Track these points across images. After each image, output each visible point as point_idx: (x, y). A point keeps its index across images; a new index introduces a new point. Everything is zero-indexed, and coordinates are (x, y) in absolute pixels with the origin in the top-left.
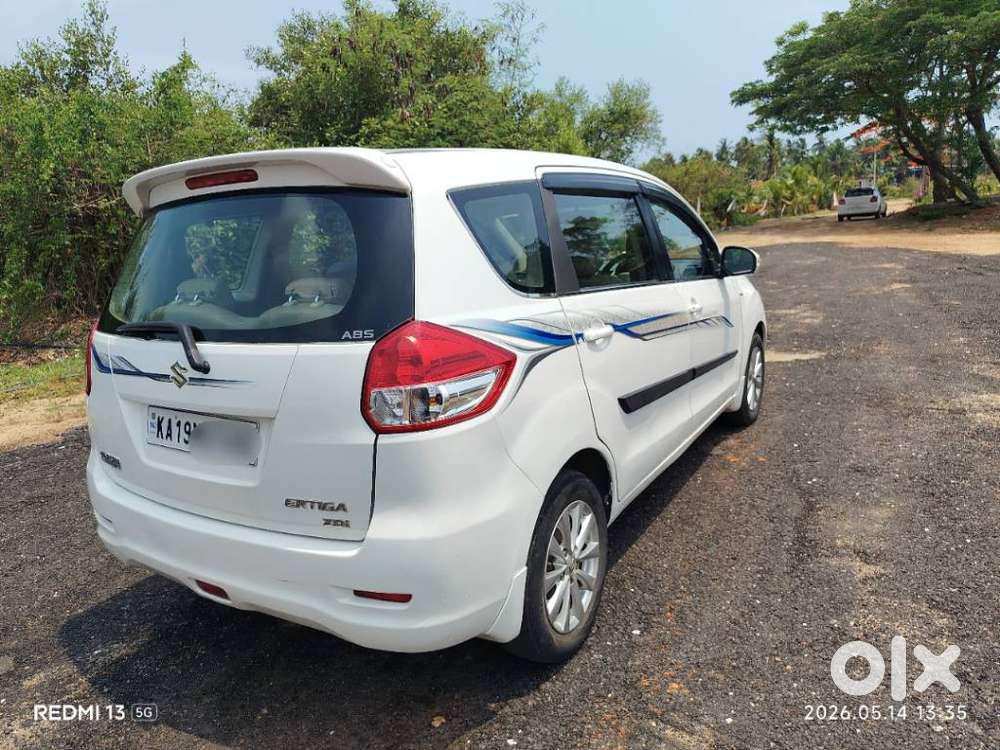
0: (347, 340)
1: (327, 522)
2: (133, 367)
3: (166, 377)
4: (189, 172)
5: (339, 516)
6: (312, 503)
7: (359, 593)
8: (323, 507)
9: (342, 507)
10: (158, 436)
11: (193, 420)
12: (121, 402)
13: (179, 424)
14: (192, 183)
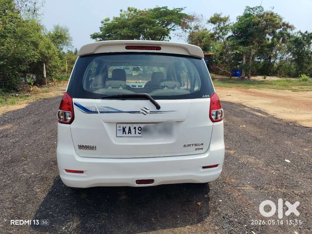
0: (204, 98)
1: (196, 149)
2: (117, 110)
3: (139, 112)
4: (126, 44)
5: (201, 147)
6: (193, 144)
7: (204, 167)
8: (196, 145)
9: (202, 144)
10: (123, 133)
11: (142, 126)
12: (104, 124)
13: (135, 128)
14: (127, 48)
